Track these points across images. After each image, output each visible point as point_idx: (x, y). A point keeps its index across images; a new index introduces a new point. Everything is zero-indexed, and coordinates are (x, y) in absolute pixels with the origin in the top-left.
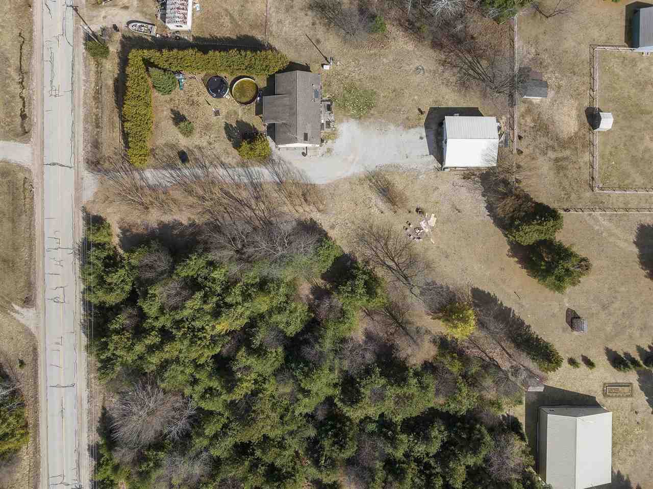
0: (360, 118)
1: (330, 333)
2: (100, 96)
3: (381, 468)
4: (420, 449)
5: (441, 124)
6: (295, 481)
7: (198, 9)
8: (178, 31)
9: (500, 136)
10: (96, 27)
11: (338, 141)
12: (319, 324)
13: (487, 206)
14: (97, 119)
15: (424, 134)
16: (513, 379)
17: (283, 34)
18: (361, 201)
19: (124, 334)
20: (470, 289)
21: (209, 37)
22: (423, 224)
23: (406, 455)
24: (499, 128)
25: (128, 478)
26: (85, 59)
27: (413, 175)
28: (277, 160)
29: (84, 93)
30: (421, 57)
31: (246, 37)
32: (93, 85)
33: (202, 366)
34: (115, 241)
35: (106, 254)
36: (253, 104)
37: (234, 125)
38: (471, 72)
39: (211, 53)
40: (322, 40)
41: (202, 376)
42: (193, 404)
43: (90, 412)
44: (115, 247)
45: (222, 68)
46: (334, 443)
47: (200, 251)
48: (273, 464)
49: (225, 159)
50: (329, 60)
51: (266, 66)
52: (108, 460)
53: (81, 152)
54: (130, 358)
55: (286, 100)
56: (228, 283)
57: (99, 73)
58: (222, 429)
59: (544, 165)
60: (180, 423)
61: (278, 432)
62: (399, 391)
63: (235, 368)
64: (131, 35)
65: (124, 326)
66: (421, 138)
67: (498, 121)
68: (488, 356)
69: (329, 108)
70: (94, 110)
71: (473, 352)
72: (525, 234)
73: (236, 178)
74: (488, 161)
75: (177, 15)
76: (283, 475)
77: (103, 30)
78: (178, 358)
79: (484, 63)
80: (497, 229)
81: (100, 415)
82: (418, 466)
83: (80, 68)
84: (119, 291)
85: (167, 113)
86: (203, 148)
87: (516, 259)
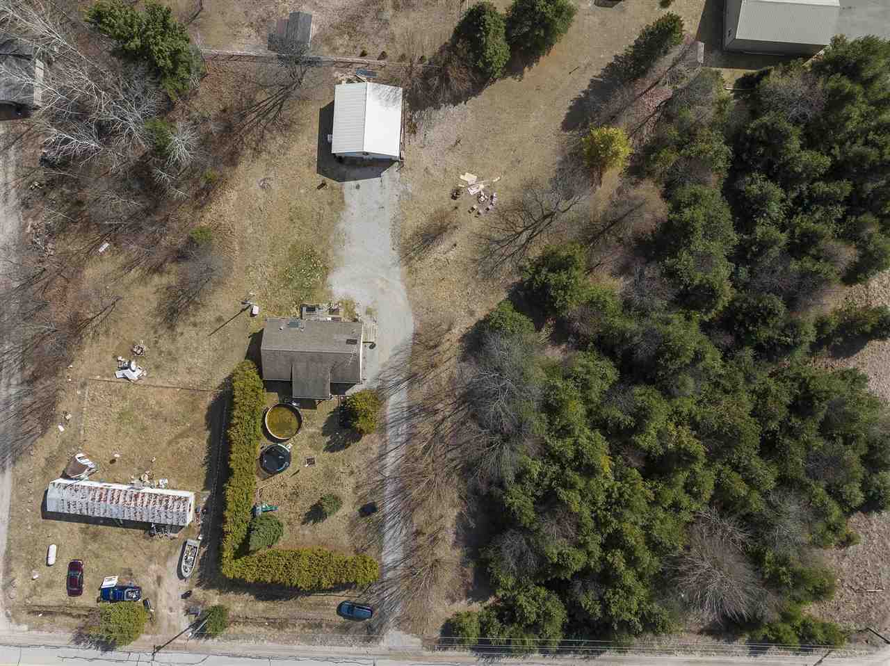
0: (326, 268)
1: (618, 322)
2: (279, 621)
3: (800, 263)
4: (775, 209)
5: (341, 159)
6: (814, 377)
7: (166, 481)
8: (196, 510)
9: (359, 80)
10: (184, 622)
11: (356, 300)
12: (602, 338)
13: (452, 103)
14: (310, 626)
15: (353, 183)
16: (685, 82)
17: (206, 367)
18: (438, 273)
19: (609, 599)
20: (562, 132)
21: (205, 468)
22: (473, 191)
23: (783, 228)
24: (349, 81)
25: (799, 602)
26: (226, 638)
27: (407, 199)
28: (379, 383)
29: (273, 642)
30: (247, 181)
31: (208, 417)
32: (262, 629)
33: (657, 494)
34: (477, 607)
35: (496, 621)
36: (301, 411)
37: (328, 439)
38: (271, 115)
39: (232, 465)
40: (218, 314)
41: (670, 495)
42: (703, 511)
43: (705, 652)
44: (485, 608)
45: (252, 451)
46: (765, 323)
47: (500, 491)
48: (788, 407)
49: (373, 454)
50: (245, 306)
51: (253, 390)
52: (771, 630)
53: (354, 649)
54: (642, 592)
55: (300, 367)
56: (545, 456)
57: (246, 620)
58: (739, 473)
59: (401, 24)
60: (729, 529)
61: (745, 398)
62: (700, 233)
63: (661, 452)
64: (198, 574)
65: (597, 598)
66: (358, 187)
67: (340, 83)
68: (654, 114)
69: (311, 309)
70: (297, 629)
71: (647, 133)
72: (496, 53)
73: (400, 439)
74: (395, 99)
75: (175, 510)
76: (804, 393)
77: (188, 612)
78: (643, 527)
79: (261, 97)
80: (485, 92)
81: (709, 638)
82: (798, 214)
83: (239, 646)
84: (548, 604)
85: (307, 530)
86: (357, 483)
87: (526, 69)
